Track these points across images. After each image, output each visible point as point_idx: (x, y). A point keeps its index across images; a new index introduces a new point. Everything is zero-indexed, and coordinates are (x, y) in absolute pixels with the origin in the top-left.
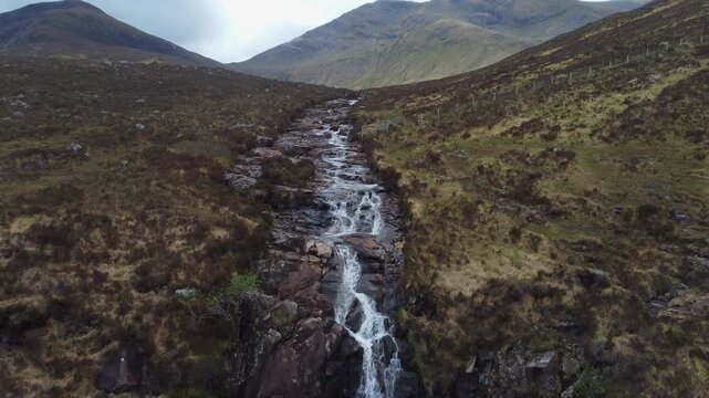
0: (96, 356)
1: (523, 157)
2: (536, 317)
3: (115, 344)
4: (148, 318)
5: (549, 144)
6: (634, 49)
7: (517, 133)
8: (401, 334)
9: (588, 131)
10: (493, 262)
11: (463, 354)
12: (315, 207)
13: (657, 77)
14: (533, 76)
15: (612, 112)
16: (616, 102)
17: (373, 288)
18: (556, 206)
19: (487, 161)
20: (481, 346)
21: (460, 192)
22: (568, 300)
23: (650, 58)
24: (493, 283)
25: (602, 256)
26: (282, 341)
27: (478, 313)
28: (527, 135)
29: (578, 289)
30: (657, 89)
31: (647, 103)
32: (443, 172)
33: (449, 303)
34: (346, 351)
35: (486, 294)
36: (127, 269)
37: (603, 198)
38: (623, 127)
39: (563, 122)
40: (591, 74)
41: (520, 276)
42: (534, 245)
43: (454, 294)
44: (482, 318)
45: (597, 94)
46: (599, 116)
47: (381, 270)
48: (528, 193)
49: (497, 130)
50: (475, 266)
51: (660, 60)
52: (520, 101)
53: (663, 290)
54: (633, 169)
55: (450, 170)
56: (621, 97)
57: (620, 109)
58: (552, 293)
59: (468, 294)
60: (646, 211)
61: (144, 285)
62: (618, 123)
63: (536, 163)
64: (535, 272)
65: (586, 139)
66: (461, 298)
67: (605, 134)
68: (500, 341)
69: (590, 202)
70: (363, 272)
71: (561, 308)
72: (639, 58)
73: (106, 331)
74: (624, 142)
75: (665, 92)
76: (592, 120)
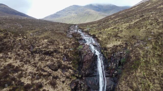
0: (62, 57)
1: (115, 32)
2: (120, 49)
3: (64, 55)
4: (67, 52)
5: (119, 30)
6: (130, 16)
7: (113, 29)
8: (102, 53)
9: (124, 28)
10: (114, 43)
11: (111, 54)
12: (83, 40)
13: (134, 21)
14: (112, 21)
15: (127, 26)
16: (127, 24)
17: (97, 49)
18: (121, 37)
19: (109, 33)
20: (113, 52)
21: (106, 37)
22: (124, 46)
23: (132, 18)
24: (114, 45)
25: (128, 41)
26: (86, 55)
27: (113, 49)
28: (115, 29)
29: (125, 45)
30: (133, 22)
31: (132, 24)
32: (103, 34)
33: (108, 48)
34: (95, 55)
35: (113, 47)
36: (62, 46)
37: (127, 36)
38: (129, 28)
39: (120, 27)
40: (123, 20)
41: (118, 44)
42: (119, 41)
43: (109, 47)
44: (113, 50)
45: (124, 23)
46: (125, 26)
47: (97, 47)
48: (117, 36)
49: (109, 29)
50: (111, 44)
51: (134, 18)
52: (112, 25)
53: (135, 44)
54: (131, 32)
55: (104, 34)
56: (128, 24)
57: (128, 25)
58: (122, 46)
59: (111, 47)
60: (133, 36)
61: (65, 48)
62: (128, 27)
63: (117, 32)
64: (120, 44)
65: (124, 29)
66: (110, 48)
67: (127, 28)
68: (116, 51)
69: (125, 36)
70: (95, 47)
71: (123, 47)
72: (131, 18)
73: (62, 54)
74: (129, 29)
75: (135, 23)
76: (124, 27)
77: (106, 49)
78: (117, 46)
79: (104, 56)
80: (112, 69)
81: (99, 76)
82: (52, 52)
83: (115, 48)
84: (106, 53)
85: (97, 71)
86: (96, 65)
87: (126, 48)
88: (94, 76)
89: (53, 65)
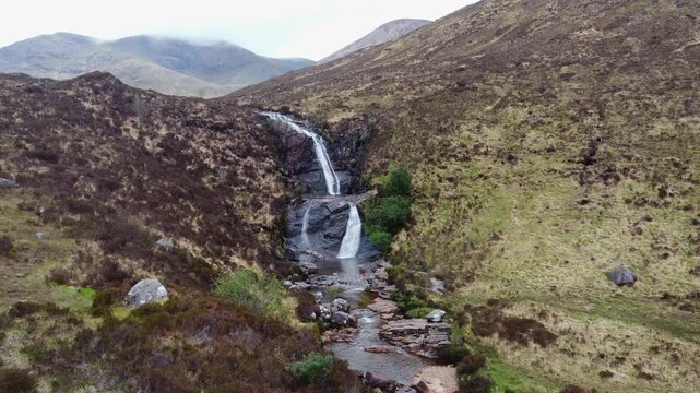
77: (326, 126)
78: (349, 120)
79: (324, 138)
80: (344, 158)
81: (322, 170)
82: (225, 128)
83: (345, 124)
84: (330, 133)
85: (317, 163)
86: (314, 154)
87: (365, 121)
88: (313, 171)
89: (238, 147)
